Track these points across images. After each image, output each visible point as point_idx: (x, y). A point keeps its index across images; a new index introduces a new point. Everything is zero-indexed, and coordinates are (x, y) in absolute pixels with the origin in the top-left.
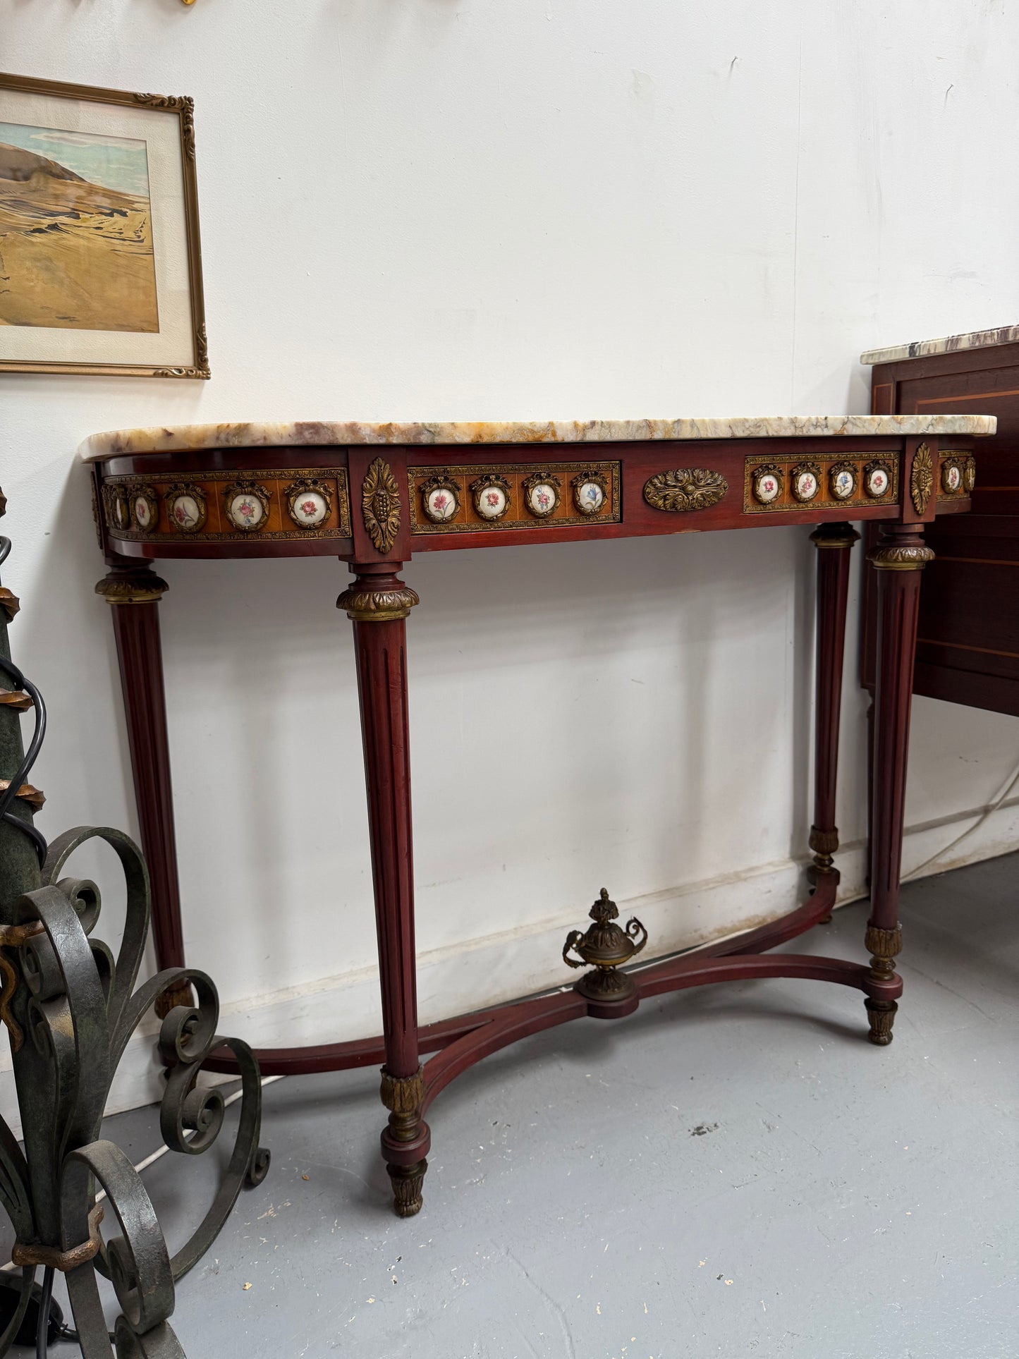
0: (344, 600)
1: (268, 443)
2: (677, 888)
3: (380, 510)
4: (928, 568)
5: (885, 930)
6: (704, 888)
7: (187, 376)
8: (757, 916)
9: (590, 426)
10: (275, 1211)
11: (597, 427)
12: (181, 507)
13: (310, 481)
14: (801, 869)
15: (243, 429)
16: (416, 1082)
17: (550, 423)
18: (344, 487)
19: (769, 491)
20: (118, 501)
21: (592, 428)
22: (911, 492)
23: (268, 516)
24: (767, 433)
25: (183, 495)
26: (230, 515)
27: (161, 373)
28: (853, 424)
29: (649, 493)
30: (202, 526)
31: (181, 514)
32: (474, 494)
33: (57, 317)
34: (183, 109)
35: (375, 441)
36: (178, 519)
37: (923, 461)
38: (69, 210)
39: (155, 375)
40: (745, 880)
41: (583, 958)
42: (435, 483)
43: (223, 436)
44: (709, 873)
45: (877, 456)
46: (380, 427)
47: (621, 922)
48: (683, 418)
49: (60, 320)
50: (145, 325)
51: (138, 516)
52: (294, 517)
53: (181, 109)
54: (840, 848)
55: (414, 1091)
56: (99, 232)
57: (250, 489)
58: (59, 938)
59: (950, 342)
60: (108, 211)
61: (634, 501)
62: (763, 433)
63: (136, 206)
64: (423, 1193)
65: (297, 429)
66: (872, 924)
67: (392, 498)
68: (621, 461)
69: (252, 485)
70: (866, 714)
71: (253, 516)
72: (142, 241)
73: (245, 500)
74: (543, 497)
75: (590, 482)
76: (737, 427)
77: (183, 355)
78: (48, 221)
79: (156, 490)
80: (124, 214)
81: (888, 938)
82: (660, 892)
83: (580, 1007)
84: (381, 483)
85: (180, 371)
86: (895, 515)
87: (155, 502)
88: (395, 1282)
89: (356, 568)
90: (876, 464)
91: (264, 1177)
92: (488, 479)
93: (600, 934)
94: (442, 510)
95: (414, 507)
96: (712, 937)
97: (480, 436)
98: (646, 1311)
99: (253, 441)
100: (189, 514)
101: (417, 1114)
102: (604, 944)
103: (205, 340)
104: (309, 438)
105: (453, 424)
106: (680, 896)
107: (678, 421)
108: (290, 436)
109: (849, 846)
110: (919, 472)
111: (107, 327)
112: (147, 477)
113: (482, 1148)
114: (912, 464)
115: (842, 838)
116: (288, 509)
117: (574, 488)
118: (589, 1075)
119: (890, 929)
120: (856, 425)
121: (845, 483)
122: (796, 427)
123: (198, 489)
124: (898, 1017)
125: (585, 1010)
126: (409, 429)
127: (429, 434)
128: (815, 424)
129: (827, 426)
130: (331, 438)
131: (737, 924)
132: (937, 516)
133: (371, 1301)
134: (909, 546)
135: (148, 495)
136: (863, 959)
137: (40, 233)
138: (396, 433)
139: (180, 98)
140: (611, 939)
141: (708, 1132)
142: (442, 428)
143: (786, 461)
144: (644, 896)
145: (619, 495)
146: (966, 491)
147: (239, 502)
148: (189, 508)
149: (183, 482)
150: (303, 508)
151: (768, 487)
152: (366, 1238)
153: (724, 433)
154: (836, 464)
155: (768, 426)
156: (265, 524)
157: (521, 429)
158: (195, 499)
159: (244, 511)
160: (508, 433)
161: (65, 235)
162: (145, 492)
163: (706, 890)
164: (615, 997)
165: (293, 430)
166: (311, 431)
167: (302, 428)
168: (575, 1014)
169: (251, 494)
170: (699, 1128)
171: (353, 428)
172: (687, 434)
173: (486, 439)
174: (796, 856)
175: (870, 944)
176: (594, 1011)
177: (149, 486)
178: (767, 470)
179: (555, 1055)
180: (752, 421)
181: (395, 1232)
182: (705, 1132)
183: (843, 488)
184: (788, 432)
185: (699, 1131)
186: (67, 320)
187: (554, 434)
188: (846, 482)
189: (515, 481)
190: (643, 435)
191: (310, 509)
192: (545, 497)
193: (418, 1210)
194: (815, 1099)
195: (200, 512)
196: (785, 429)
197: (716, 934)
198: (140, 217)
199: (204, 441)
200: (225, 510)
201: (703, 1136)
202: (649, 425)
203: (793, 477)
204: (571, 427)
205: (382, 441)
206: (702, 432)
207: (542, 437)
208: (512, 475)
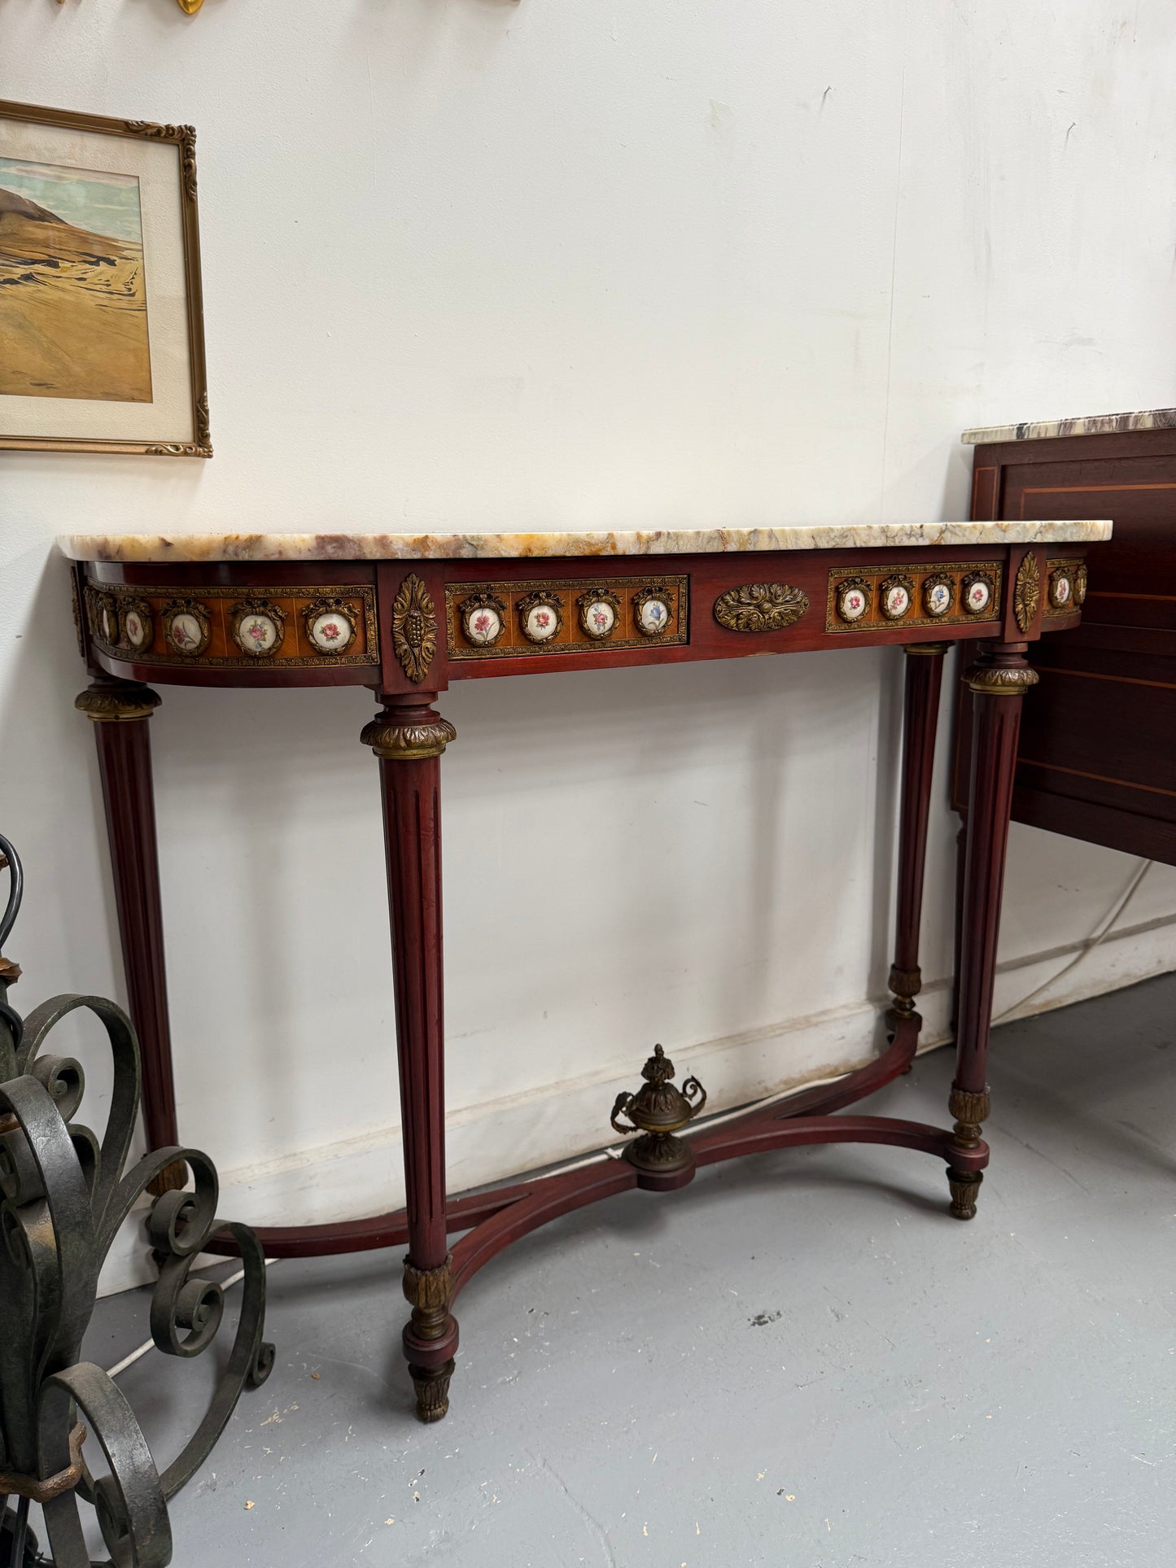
0: (369, 734)
1: (284, 558)
2: (740, 1035)
3: (413, 634)
4: (1030, 694)
5: (971, 1093)
6: (772, 1034)
7: (185, 454)
8: (829, 1065)
9: (655, 537)
10: (281, 1416)
11: (663, 539)
12: (181, 626)
13: (332, 600)
14: (879, 1012)
15: (254, 542)
16: (444, 1275)
17: (609, 534)
18: (371, 607)
19: (855, 608)
20: (105, 612)
21: (657, 539)
22: (1014, 608)
23: (282, 641)
24: (855, 543)
25: (182, 613)
26: (238, 638)
27: (155, 450)
28: (952, 532)
29: (720, 611)
30: (205, 649)
31: (180, 635)
32: (521, 615)
33: (32, 384)
34: (184, 140)
35: (409, 557)
36: (176, 640)
37: (1028, 574)
38: (46, 258)
39: (147, 452)
40: (816, 1025)
41: (634, 1122)
42: (477, 601)
43: (231, 549)
44: (775, 1017)
45: (977, 567)
46: (415, 540)
47: (677, 1082)
48: (760, 528)
49: (36, 387)
50: (136, 394)
51: (130, 633)
52: (313, 641)
53: (182, 140)
54: (923, 988)
55: (441, 1284)
56: (81, 284)
57: (262, 609)
58: (40, 1140)
59: (1062, 426)
60: (93, 260)
61: (702, 620)
62: (850, 545)
63: (125, 253)
64: (449, 1395)
65: (318, 543)
66: (956, 1086)
67: (427, 619)
68: (689, 575)
69: (265, 604)
70: (955, 839)
71: (265, 640)
72: (133, 295)
73: (256, 621)
74: (600, 616)
75: (653, 599)
76: (821, 537)
77: (181, 429)
78: (21, 270)
79: (150, 605)
80: (112, 263)
81: (975, 1102)
82: (721, 1039)
83: (628, 1178)
84: (415, 603)
85: (177, 449)
86: (997, 634)
87: (149, 619)
88: (418, 1500)
89: (383, 698)
90: (976, 576)
91: (267, 1375)
92: (537, 596)
93: (654, 1096)
94: (484, 632)
95: (451, 628)
96: (777, 1090)
97: (530, 550)
98: (698, 1532)
99: (266, 555)
100: (190, 635)
101: (444, 1309)
102: (658, 1108)
103: (207, 412)
104: (331, 553)
105: (498, 536)
106: (742, 1044)
107: (755, 532)
108: (309, 550)
109: (933, 986)
110: (1024, 585)
111: (90, 396)
112: (140, 589)
113: (516, 1340)
114: (1017, 575)
115: (925, 978)
116: (306, 632)
117: (635, 606)
118: (637, 1254)
119: (977, 1093)
120: (955, 534)
121: (940, 598)
122: (887, 537)
123: (201, 607)
124: (983, 1189)
125: (635, 1181)
126: (448, 543)
127: (470, 548)
128: (909, 532)
129: (922, 536)
130: (358, 553)
131: (806, 1075)
132: (1042, 634)
133: (390, 1522)
134: (1010, 667)
135: (141, 611)
136: (946, 1123)
137: (11, 284)
138: (434, 547)
139: (180, 127)
140: (666, 1102)
141: (769, 1321)
142: (485, 541)
143: (874, 574)
144: (702, 1044)
145: (686, 616)
146: (1076, 604)
147: (248, 623)
148: (189, 628)
149: (183, 598)
150: (323, 631)
151: (854, 603)
152: (385, 1447)
153: (806, 544)
154: (931, 577)
155: (856, 537)
156: (279, 649)
157: (577, 542)
158: (197, 618)
159: (254, 634)
160: (562, 545)
161: (41, 287)
162: (138, 607)
164: (669, 1166)
165: (313, 543)
166: (334, 545)
167: (324, 541)
168: (624, 1185)
169: (263, 614)
170: (760, 1317)
171: (383, 542)
172: (764, 545)
173: (536, 553)
174: (873, 998)
175: (955, 1108)
176: (644, 1182)
177: (143, 599)
178: (853, 584)
179: (599, 1229)
180: (837, 530)
181: (418, 1440)
182: (766, 1322)
183: (938, 603)
184: (879, 542)
185: (760, 1320)
186: (43, 387)
187: (614, 547)
188: (942, 596)
189: (568, 599)
190: (715, 547)
191: (333, 632)
192: (602, 617)
193: (445, 1412)
194: (890, 1283)
195: (202, 634)
196: (875, 539)
197: (782, 1087)
198: (131, 266)
199: (208, 553)
200: (232, 632)
201: (763, 1326)
202: (722, 536)
203: (882, 593)
204: (633, 539)
205: (417, 556)
206: (781, 543)
207: (600, 550)
208: (565, 592)
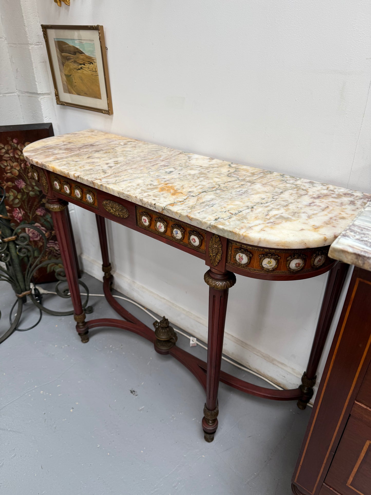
3: (43, 182)
17: (68, 173)
21: (78, 178)
27: (102, 112)
28: (167, 211)
32: (63, 186)
33: (84, 93)
34: (98, 29)
38: (83, 63)
50: (99, 97)
56: (89, 69)
60: (90, 63)
62: (130, 200)
63: (95, 61)
67: (45, 180)
72: (97, 72)
76: (120, 194)
77: (106, 107)
78: (80, 66)
80: (92, 63)
85: (105, 112)
88: (62, 348)
94: (57, 187)
95: (53, 183)
107: (101, 185)
111: (92, 97)
117: (86, 194)
120: (168, 212)
127: (44, 167)
129: (155, 208)
133: (56, 346)
137: (79, 70)
139: (97, 26)
151: (145, 221)
161: (83, 70)
163: (254, 354)
170: (134, 391)
182: (132, 393)
183: (176, 235)
185: (132, 392)
186: (86, 94)
188: (177, 233)
192: (78, 194)
198: (95, 64)
